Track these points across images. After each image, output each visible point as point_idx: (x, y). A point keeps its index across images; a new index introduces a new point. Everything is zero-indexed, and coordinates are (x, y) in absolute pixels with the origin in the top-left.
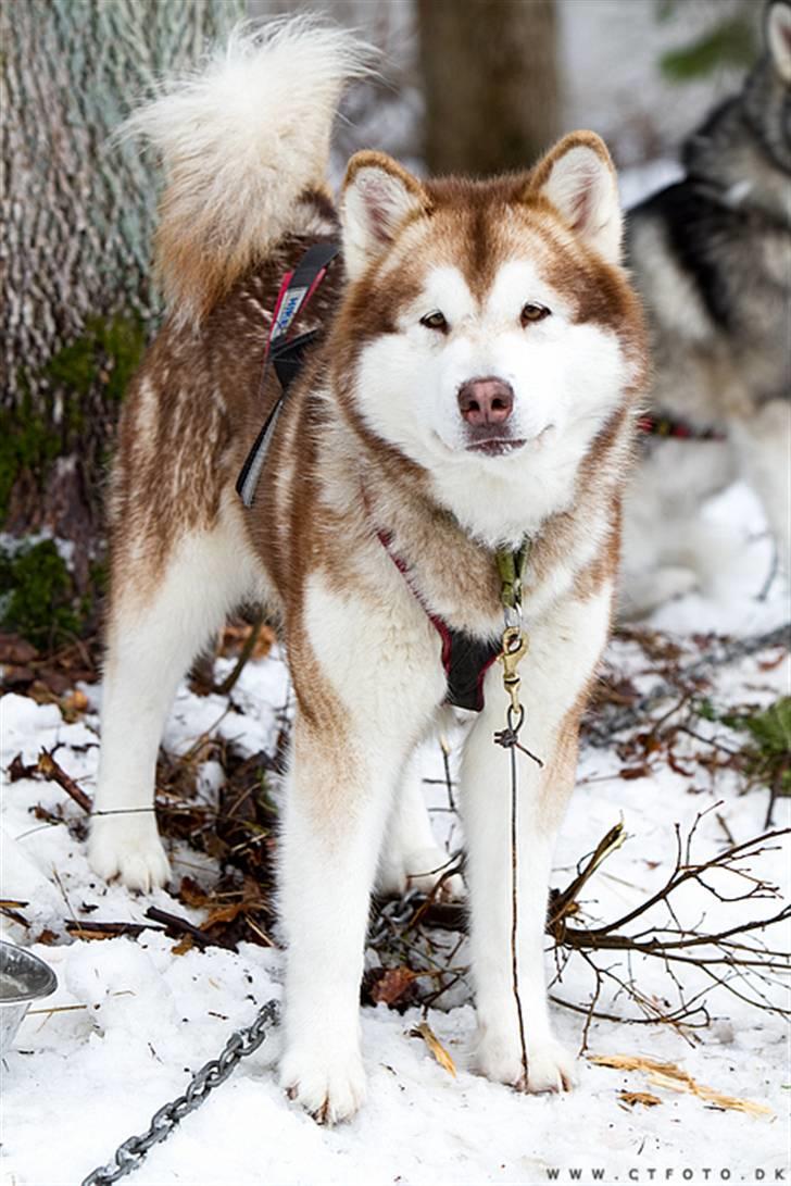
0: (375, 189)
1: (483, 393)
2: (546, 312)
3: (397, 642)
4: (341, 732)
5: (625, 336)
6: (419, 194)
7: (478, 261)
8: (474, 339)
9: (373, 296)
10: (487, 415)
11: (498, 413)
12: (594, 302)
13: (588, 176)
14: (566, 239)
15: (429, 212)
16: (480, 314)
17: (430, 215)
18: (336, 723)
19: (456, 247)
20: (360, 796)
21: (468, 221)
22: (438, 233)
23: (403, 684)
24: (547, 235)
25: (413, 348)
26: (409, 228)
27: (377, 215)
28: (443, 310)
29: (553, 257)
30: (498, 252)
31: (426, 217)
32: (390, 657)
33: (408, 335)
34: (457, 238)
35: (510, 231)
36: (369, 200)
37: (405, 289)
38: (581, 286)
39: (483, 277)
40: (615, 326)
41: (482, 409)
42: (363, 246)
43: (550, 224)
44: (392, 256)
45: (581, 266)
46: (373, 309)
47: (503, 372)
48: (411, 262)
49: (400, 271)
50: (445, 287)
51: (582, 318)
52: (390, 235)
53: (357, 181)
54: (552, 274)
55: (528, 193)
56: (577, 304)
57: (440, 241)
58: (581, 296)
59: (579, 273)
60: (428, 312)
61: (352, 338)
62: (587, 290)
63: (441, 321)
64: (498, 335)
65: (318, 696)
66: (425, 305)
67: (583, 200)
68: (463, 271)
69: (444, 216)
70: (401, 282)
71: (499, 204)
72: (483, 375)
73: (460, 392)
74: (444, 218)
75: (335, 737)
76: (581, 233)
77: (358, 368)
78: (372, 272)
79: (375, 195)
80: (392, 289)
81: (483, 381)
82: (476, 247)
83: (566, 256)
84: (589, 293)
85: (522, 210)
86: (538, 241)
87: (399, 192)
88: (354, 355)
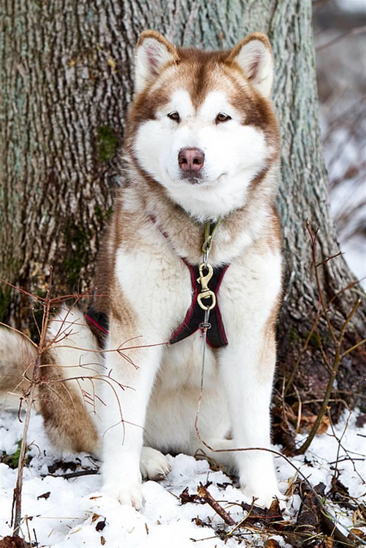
0: (152, 49)
1: (190, 155)
2: (229, 118)
3: (164, 277)
4: (134, 326)
5: (268, 134)
6: (174, 53)
7: (198, 89)
8: (190, 128)
9: (147, 101)
10: (190, 166)
11: (196, 166)
12: (254, 116)
13: (259, 54)
14: (243, 83)
15: (178, 62)
16: (196, 115)
17: (178, 64)
18: (131, 321)
19: (188, 81)
20: (142, 359)
21: (196, 69)
22: (181, 74)
23: (165, 299)
24: (234, 80)
25: (162, 128)
26: (167, 70)
27: (152, 62)
28: (178, 111)
29: (235, 91)
30: (208, 86)
31: (176, 65)
32: (160, 285)
33: (161, 121)
34: (189, 77)
35: (216, 76)
36: (149, 54)
37: (161, 99)
38: (248, 107)
39: (199, 98)
40: (263, 128)
41: (188, 163)
42: (145, 76)
43: (236, 75)
44: (157, 82)
45: (249, 97)
46: (146, 107)
47: (201, 146)
48: (166, 86)
49: (160, 90)
50: (180, 100)
51: (247, 123)
52: (158, 71)
53: (144, 44)
54: (234, 99)
55: (228, 59)
56: (245, 115)
57: (181, 78)
58: (247, 112)
59: (247, 100)
60: (171, 112)
61: (135, 121)
62: (251, 109)
63: (177, 117)
64: (203, 127)
65: (123, 308)
66: (171, 108)
67: (255, 66)
68: (190, 94)
69: (185, 65)
70: (160, 96)
71: (214, 62)
72: (191, 146)
73: (180, 153)
74: (185, 66)
75: (131, 328)
76: (252, 82)
77: (137, 135)
78: (147, 89)
79: (152, 52)
80: (156, 98)
81: (191, 149)
82: (198, 82)
83: (243, 91)
84: (252, 111)
85: (223, 66)
86: (229, 83)
87: (163, 51)
88: (136, 129)
